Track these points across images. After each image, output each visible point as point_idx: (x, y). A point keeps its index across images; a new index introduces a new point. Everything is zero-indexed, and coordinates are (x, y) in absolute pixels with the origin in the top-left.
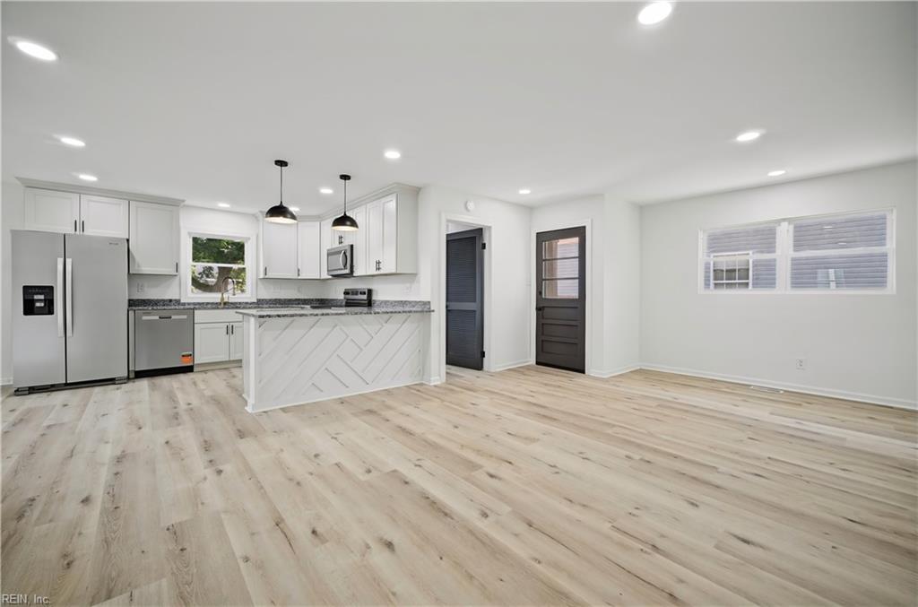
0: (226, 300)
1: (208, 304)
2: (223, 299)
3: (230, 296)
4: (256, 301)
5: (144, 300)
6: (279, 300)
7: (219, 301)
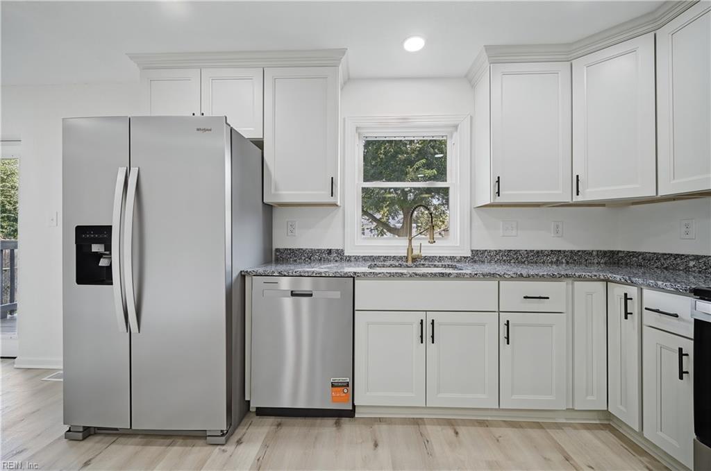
0: (416, 252)
1: (386, 258)
2: (410, 249)
3: (423, 245)
4: (469, 254)
5: (292, 251)
6: (516, 252)
7: (404, 253)
